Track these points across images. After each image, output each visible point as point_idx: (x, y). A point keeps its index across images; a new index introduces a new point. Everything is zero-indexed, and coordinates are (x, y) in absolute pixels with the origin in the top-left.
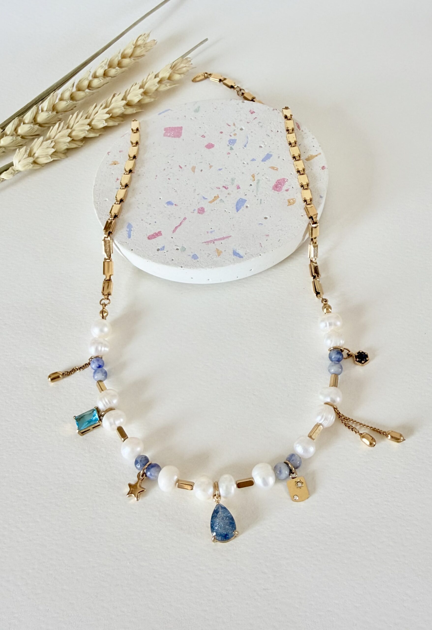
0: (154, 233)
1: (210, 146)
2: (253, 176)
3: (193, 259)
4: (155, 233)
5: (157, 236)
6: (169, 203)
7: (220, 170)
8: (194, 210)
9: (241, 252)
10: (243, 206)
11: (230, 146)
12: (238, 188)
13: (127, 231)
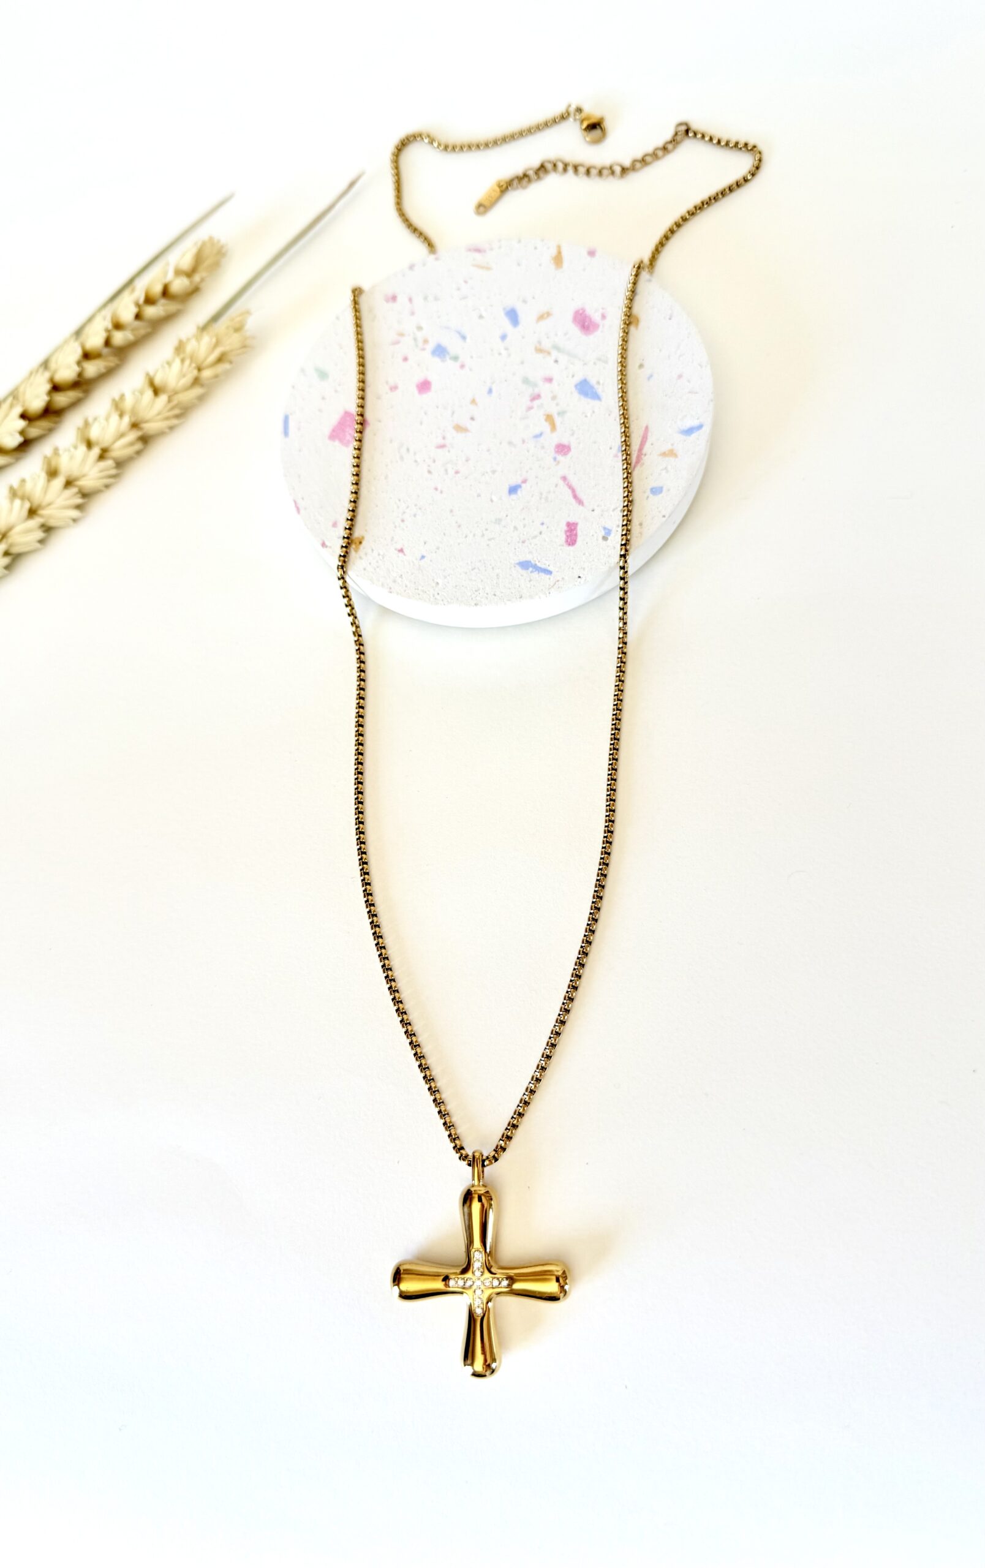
0: (566, 534)
1: (424, 386)
2: (539, 350)
3: (661, 495)
4: (566, 532)
5: (575, 532)
6: (513, 490)
7: (490, 391)
8: (555, 459)
9: (689, 423)
10: (592, 387)
11: (448, 358)
12: (549, 380)
13: (532, 572)
